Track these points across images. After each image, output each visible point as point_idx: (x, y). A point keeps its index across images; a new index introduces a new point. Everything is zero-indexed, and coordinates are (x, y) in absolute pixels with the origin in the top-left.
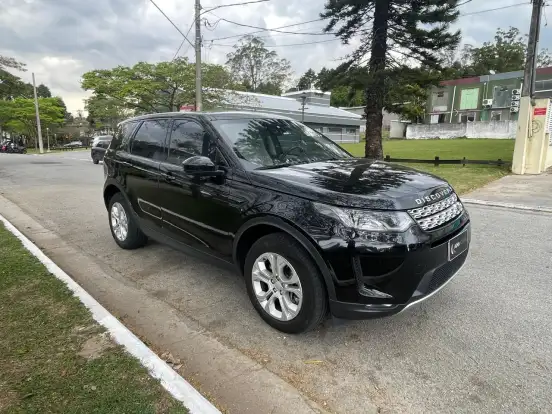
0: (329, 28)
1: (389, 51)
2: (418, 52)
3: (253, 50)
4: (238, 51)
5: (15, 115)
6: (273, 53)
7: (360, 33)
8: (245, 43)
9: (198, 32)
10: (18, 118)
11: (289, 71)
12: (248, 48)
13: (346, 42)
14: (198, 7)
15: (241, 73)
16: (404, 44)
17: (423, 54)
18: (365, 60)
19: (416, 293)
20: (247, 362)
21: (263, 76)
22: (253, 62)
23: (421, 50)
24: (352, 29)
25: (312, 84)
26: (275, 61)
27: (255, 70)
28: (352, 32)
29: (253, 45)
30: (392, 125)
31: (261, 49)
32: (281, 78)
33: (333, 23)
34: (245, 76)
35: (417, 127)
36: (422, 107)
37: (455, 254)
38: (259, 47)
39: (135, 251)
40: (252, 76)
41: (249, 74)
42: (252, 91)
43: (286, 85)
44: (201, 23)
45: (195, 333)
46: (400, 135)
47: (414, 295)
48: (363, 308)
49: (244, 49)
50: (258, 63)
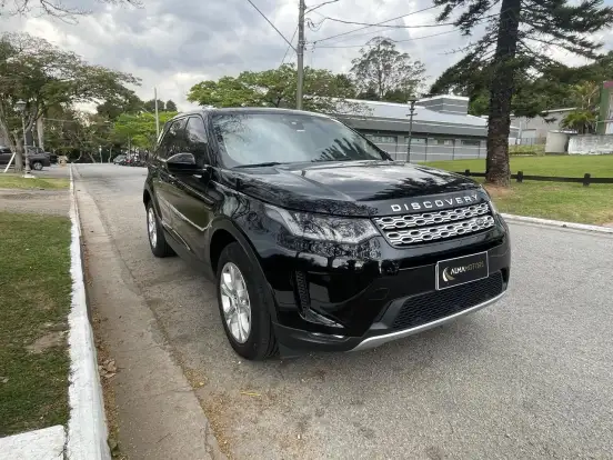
0: (443, 17)
1: (524, 40)
2: (564, 37)
3: (381, 55)
4: (365, 56)
5: (139, 130)
6: (405, 56)
7: (486, 20)
8: (373, 46)
9: (301, 35)
10: (143, 133)
11: (425, 75)
12: (377, 52)
13: (468, 32)
14: (303, 7)
15: (367, 80)
16: (546, 29)
17: (571, 39)
18: (490, 53)
19: (376, 326)
20: (181, 381)
21: (390, 84)
22: (381, 67)
23: (569, 34)
24: (476, 16)
25: (451, 90)
26: (407, 64)
27: (383, 75)
28: (475, 19)
29: (382, 48)
30: (549, 137)
31: (391, 52)
32: (413, 83)
33: (448, 10)
34: (371, 83)
35: (584, 139)
36: (594, 114)
37: (450, 282)
38: (390, 49)
39: (165, 259)
40: (380, 83)
41: (376, 80)
42: (378, 99)
43: (419, 90)
44: (305, 24)
45: (155, 344)
46: (561, 150)
47: (372, 328)
48: (305, 336)
49: (372, 53)
50: (387, 67)
